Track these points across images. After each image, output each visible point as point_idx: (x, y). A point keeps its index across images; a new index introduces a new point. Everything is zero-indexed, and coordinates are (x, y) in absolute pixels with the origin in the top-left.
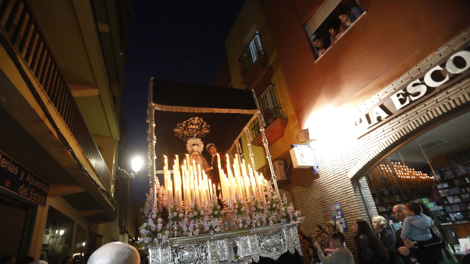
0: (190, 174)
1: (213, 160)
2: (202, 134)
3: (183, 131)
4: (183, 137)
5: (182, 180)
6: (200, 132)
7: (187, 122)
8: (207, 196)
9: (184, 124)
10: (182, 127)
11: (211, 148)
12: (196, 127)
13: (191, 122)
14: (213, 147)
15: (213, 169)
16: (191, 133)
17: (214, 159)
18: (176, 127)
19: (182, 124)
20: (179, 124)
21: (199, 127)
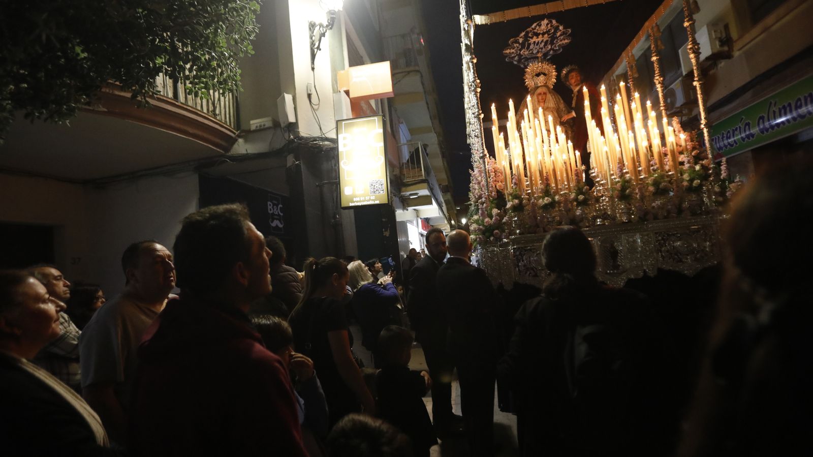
0: (536, 135)
1: (575, 98)
2: (555, 48)
3: (520, 50)
4: (519, 61)
5: (522, 145)
6: (551, 47)
7: (527, 33)
8: (566, 170)
9: (521, 37)
10: (519, 43)
11: (570, 75)
12: (543, 39)
13: (534, 32)
14: (574, 74)
15: (575, 116)
16: (535, 52)
17: (577, 96)
18: (507, 46)
19: (518, 38)
20: (511, 40)
21: (549, 38)
